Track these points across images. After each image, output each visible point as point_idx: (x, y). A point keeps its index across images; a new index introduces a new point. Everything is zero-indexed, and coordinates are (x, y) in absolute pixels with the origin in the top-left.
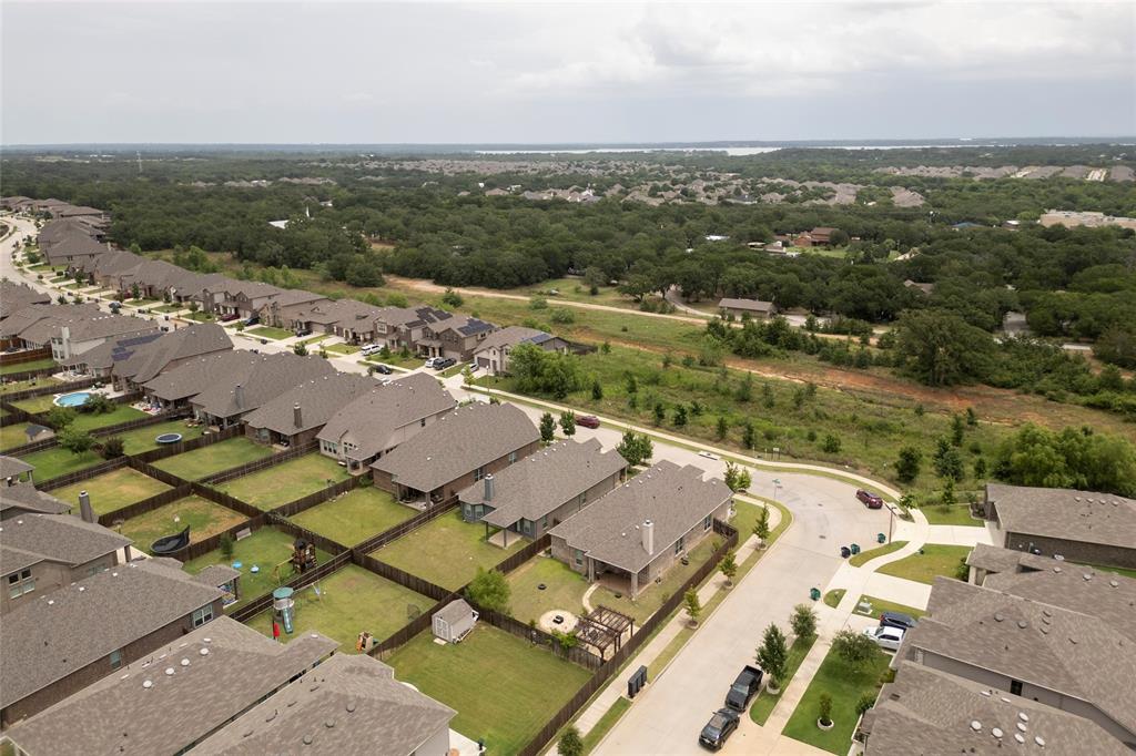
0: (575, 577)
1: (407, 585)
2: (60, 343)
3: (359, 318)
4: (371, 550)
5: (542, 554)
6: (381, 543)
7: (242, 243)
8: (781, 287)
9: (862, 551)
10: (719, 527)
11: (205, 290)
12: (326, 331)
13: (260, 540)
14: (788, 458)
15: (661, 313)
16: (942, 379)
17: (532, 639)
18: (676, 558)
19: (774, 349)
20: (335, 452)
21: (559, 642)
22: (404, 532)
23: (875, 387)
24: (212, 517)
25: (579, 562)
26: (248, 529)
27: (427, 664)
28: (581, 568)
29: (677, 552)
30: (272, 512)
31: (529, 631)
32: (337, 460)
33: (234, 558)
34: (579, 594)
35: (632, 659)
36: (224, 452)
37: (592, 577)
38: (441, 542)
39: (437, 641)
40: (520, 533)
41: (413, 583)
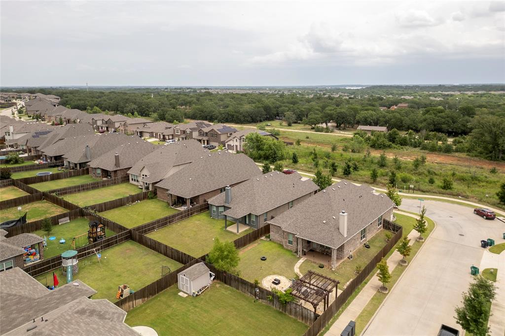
0: (288, 253)
1: (166, 254)
2: (9, 135)
3: (167, 128)
4: (145, 232)
5: (263, 238)
6: (153, 228)
7: (118, 105)
8: (391, 119)
9: (495, 244)
10: (387, 225)
11: (93, 119)
12: (150, 136)
13: (74, 225)
14: (419, 192)
15: (326, 132)
16: (500, 157)
17: (255, 295)
18: (361, 243)
19: (393, 145)
20: (138, 181)
21: (278, 298)
22: (170, 222)
23: (458, 162)
24: (49, 212)
25: (290, 242)
26: (68, 218)
27: (169, 312)
28: (293, 247)
29: (362, 239)
30: (86, 208)
31: (253, 288)
32: (138, 186)
33: (52, 234)
34: (291, 265)
35: (339, 315)
36: (74, 181)
37: (300, 253)
38: (194, 229)
39: (181, 294)
40: (248, 225)
41: (169, 252)
